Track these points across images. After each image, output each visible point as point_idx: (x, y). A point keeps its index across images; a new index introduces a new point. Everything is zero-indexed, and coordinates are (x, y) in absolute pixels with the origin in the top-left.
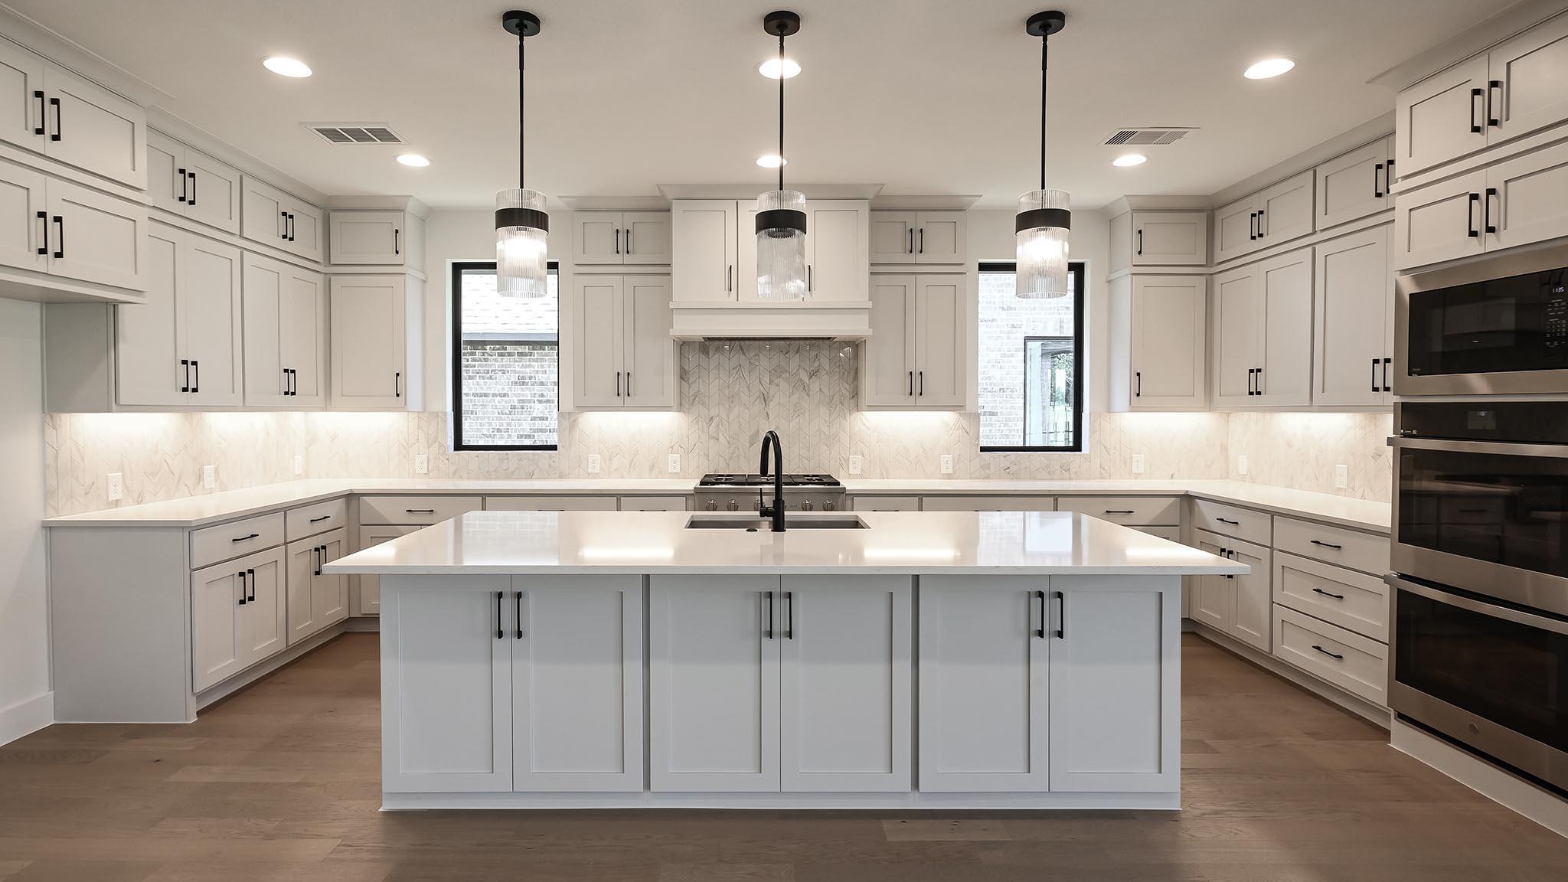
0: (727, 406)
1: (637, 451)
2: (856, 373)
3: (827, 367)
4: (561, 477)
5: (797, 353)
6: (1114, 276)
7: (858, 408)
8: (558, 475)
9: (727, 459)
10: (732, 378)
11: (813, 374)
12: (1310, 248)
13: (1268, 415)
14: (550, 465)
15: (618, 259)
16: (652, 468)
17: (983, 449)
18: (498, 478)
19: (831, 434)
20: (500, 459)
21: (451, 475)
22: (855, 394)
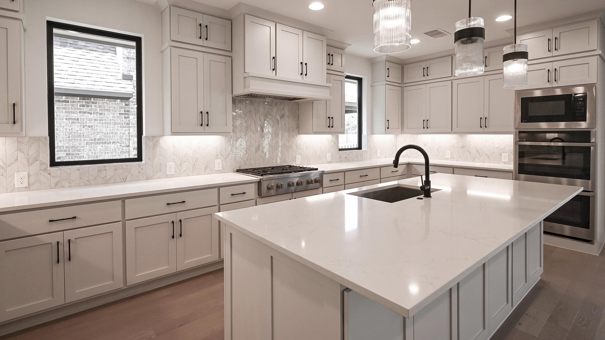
0: (245, 133)
1: (198, 159)
2: (298, 117)
3: (287, 113)
4: (147, 179)
5: (276, 106)
6: (375, 84)
7: (299, 133)
8: (145, 177)
9: (245, 160)
10: (247, 118)
11: (282, 117)
12: (451, 81)
13: (415, 136)
14: (139, 172)
15: (200, 42)
16: (206, 168)
17: (340, 150)
18: (97, 184)
19: (289, 145)
20: (99, 171)
21: (53, 186)
22: (298, 127)
